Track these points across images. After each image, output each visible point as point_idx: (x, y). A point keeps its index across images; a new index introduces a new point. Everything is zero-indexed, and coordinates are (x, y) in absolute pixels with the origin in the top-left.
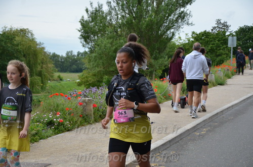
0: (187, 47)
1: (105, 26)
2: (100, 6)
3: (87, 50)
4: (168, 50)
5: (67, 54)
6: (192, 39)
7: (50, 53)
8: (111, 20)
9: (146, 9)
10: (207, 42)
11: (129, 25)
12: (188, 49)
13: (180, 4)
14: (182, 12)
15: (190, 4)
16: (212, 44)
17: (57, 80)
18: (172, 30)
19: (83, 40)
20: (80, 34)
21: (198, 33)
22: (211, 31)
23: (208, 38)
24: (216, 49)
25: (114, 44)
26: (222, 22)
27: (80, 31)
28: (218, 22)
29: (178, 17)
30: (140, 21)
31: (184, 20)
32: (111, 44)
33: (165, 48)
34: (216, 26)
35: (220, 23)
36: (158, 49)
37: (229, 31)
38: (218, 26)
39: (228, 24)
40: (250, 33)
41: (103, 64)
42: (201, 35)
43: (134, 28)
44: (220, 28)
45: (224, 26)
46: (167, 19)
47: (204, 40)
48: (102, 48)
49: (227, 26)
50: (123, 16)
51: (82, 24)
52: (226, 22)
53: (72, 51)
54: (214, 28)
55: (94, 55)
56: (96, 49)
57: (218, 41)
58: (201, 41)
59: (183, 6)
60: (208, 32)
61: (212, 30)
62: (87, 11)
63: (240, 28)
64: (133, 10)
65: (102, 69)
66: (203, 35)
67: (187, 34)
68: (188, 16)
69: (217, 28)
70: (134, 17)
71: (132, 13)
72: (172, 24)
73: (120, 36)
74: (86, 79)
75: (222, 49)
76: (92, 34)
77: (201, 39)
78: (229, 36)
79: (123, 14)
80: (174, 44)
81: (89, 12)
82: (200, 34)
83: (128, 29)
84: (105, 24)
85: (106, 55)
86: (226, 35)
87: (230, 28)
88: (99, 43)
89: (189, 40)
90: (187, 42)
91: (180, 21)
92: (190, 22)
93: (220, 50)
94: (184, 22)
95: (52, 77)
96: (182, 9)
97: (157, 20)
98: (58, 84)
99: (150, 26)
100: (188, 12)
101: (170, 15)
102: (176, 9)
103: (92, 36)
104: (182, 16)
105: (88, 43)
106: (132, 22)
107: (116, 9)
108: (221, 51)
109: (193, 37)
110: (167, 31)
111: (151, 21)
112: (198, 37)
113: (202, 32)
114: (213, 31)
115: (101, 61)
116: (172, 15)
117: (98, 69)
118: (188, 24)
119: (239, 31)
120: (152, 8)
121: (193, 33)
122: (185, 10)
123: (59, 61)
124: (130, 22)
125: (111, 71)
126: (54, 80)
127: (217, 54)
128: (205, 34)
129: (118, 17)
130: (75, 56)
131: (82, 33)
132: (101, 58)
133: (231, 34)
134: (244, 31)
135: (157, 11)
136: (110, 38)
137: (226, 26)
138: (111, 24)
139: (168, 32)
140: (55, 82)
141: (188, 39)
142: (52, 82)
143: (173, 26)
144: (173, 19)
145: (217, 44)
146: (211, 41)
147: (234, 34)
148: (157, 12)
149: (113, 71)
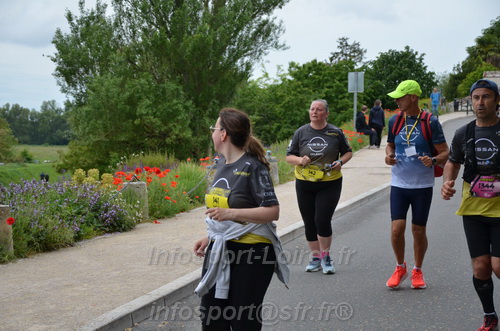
0: (279, 94)
1: (107, 51)
2: (101, 9)
3: (72, 99)
4: (237, 99)
5: (45, 106)
6: (289, 77)
7: (8, 105)
8: (120, 37)
9: (191, 16)
10: (319, 82)
11: (157, 47)
12: (282, 96)
13: (260, 6)
14: (266, 22)
15: (280, 7)
16: (328, 87)
17: (17, 161)
18: (246, 59)
19: (61, 79)
20: (55, 65)
21: (301, 65)
22: (329, 62)
23: (320, 75)
24: (337, 97)
25: (126, 86)
26: (350, 43)
27: (55, 61)
28: (343, 43)
29: (256, 33)
30: (179, 40)
31: (269, 38)
32: (122, 85)
33: (232, 95)
34: (339, 50)
35: (347, 45)
36: (219, 97)
37: (364, 60)
38: (342, 52)
39: (361, 47)
40: (401, 65)
41: (105, 127)
42: (307, 69)
43: (168, 55)
44: (346, 55)
45: (354, 51)
46: (235, 36)
47: (312, 78)
48: (103, 94)
49: (360, 52)
50: (144, 30)
51: (59, 47)
52: (358, 44)
53: (54, 102)
54: (336, 55)
55: (86, 108)
56: (90, 98)
57: (339, 80)
58: (306, 81)
59: (267, 10)
60: (320, 64)
61: (331, 59)
62: (70, 17)
63: (382, 55)
64: (166, 18)
65: (103, 138)
66: (310, 68)
67: (279, 67)
68: (277, 31)
69: (340, 56)
70: (167, 32)
71: (163, 24)
72: (245, 45)
73: (141, 70)
74: (74, 158)
75: (348, 98)
76: (82, 66)
77: (306, 77)
78: (360, 70)
79: (145, 25)
80: (255, 86)
81: (74, 21)
82: (304, 66)
83: (156, 55)
84: (108, 46)
85: (111, 110)
86: (356, 67)
87: (365, 55)
88: (95, 85)
89: (284, 80)
90: (280, 82)
91: (261, 40)
92: (280, 43)
93: (344, 97)
94: (268, 42)
95: (7, 154)
96: (264, 17)
97: (214, 39)
98: (20, 169)
99: (202, 50)
100: (276, 23)
101: (240, 28)
102: (254, 16)
103: (81, 70)
104: (265, 31)
105: (74, 85)
106: (164, 42)
107: (130, 15)
108: (346, 100)
109: (291, 73)
110: (235, 60)
111: (202, 40)
112: (301, 72)
113: (309, 63)
114: (334, 61)
115: (100, 122)
116: (245, 29)
117: (93, 139)
118: (277, 46)
119: (379, 60)
120: (204, 14)
121: (292, 64)
122: (271, 18)
123: (27, 122)
124: (159, 43)
125: (124, 142)
126: (12, 161)
127: (338, 107)
128: (315, 66)
129: (134, 32)
130: (61, 111)
131: (60, 63)
132: (100, 116)
133: (364, 67)
134: (389, 62)
135: (214, 19)
136: (120, 75)
137: (357, 51)
138: (122, 45)
139: (238, 63)
140: (15, 165)
141: (281, 76)
142: (8, 165)
143: (246, 51)
144: (247, 37)
145: (338, 86)
146: (327, 81)
147: (370, 67)
148: (215, 21)
149: (127, 143)
